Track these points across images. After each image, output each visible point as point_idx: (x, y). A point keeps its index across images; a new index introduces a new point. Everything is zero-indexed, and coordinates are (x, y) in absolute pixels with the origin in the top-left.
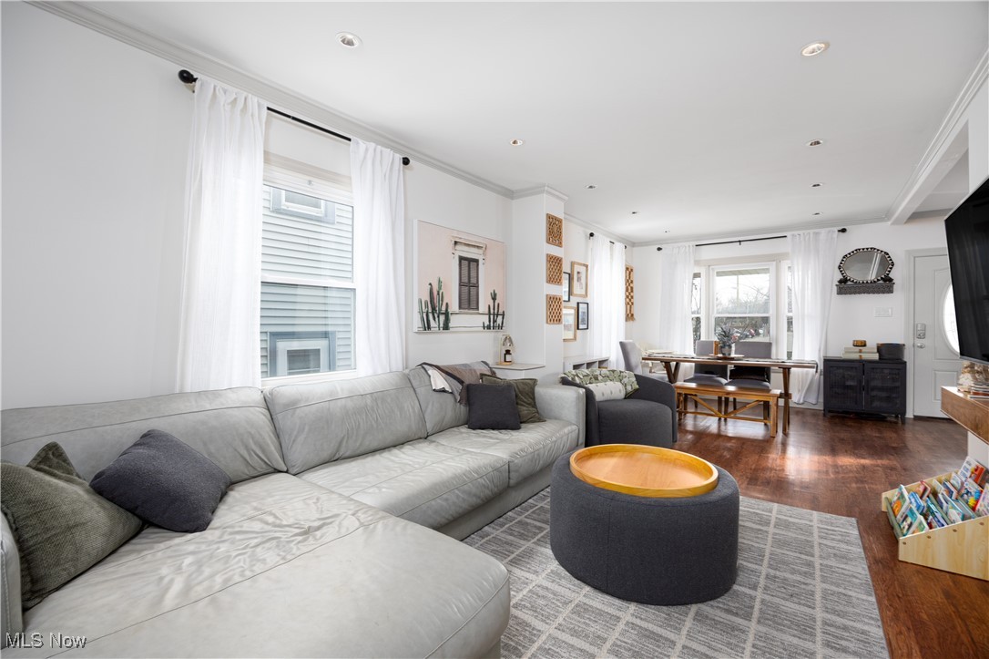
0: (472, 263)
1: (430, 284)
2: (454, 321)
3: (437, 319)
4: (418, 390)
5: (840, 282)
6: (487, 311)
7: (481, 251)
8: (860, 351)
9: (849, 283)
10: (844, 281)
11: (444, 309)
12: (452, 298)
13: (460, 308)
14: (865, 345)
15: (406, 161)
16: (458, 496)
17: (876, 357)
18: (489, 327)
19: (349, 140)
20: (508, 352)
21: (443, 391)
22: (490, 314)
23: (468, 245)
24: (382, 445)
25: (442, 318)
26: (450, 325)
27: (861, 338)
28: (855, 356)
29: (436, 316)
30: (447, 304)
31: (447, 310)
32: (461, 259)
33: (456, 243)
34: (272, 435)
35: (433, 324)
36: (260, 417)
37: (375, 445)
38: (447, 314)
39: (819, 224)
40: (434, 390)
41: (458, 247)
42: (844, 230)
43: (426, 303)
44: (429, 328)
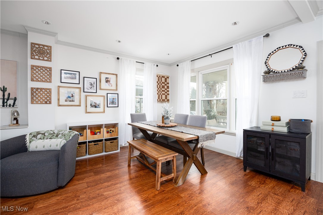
5: (266, 73)
8: (273, 125)
9: (271, 73)
10: (268, 72)
14: (280, 120)
17: (285, 130)
27: (276, 114)
28: (269, 128)
39: (248, 37)
42: (267, 35)
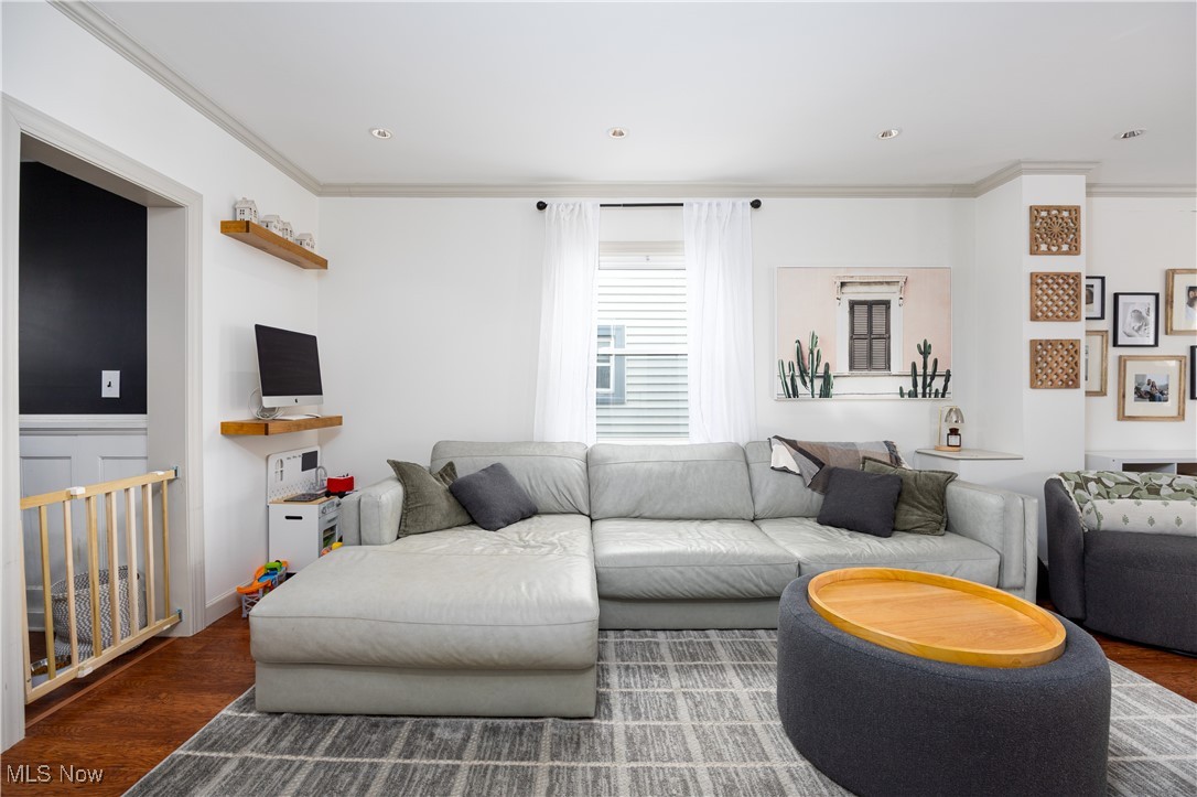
0: (875, 308)
1: (798, 341)
2: (838, 386)
3: (809, 385)
4: (752, 466)
6: (909, 370)
7: (895, 288)
11: (821, 371)
12: (837, 355)
13: (852, 367)
15: (756, 204)
16: (698, 574)
18: (913, 394)
19: (682, 205)
20: (954, 432)
21: (785, 470)
22: (914, 374)
23: (869, 283)
24: (686, 515)
25: (818, 383)
26: (833, 391)
29: (807, 380)
30: (827, 365)
31: (826, 372)
32: (853, 304)
33: (843, 284)
34: (581, 483)
35: (801, 388)
36: (576, 467)
37: (678, 512)
38: (826, 378)
40: (773, 468)
41: (846, 289)
43: (791, 366)
44: (795, 394)
